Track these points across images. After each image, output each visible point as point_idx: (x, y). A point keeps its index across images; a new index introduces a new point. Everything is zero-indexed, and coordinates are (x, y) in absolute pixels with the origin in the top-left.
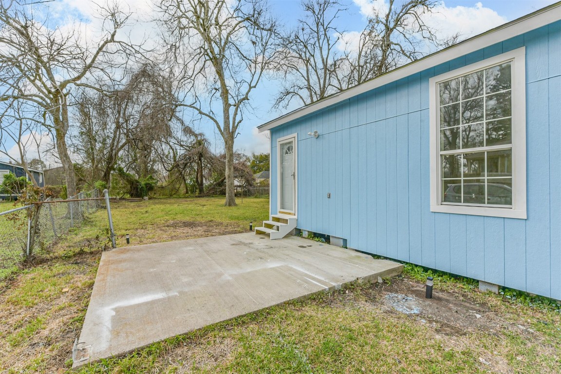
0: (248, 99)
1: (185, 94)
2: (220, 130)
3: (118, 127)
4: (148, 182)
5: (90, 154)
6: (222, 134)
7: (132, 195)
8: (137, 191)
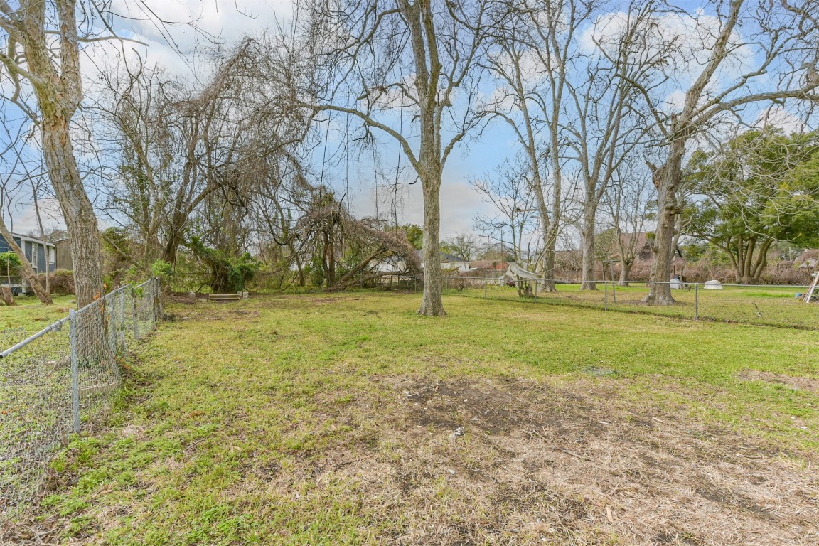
0: (449, 105)
1: (335, 86)
2: (412, 158)
3: (192, 163)
4: (244, 265)
5: (140, 209)
6: (417, 165)
7: (216, 289)
8: (226, 281)
